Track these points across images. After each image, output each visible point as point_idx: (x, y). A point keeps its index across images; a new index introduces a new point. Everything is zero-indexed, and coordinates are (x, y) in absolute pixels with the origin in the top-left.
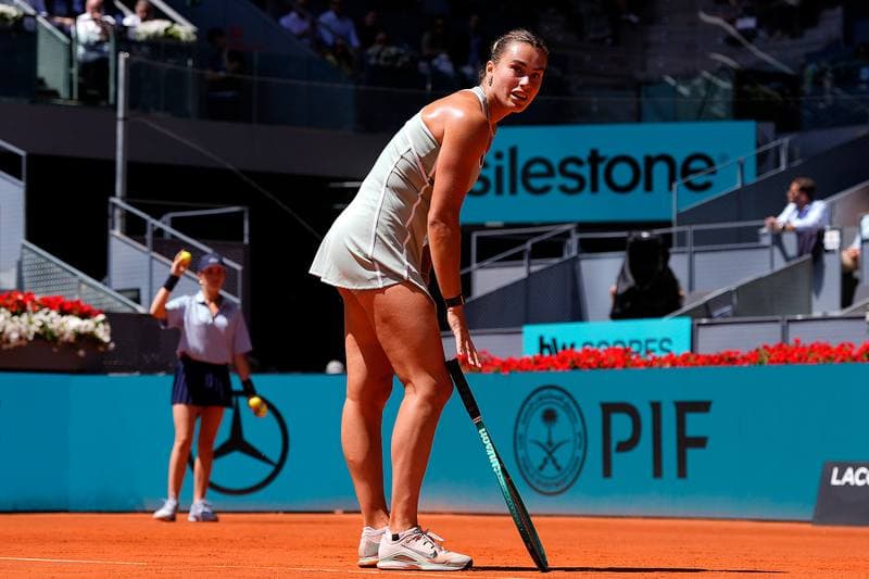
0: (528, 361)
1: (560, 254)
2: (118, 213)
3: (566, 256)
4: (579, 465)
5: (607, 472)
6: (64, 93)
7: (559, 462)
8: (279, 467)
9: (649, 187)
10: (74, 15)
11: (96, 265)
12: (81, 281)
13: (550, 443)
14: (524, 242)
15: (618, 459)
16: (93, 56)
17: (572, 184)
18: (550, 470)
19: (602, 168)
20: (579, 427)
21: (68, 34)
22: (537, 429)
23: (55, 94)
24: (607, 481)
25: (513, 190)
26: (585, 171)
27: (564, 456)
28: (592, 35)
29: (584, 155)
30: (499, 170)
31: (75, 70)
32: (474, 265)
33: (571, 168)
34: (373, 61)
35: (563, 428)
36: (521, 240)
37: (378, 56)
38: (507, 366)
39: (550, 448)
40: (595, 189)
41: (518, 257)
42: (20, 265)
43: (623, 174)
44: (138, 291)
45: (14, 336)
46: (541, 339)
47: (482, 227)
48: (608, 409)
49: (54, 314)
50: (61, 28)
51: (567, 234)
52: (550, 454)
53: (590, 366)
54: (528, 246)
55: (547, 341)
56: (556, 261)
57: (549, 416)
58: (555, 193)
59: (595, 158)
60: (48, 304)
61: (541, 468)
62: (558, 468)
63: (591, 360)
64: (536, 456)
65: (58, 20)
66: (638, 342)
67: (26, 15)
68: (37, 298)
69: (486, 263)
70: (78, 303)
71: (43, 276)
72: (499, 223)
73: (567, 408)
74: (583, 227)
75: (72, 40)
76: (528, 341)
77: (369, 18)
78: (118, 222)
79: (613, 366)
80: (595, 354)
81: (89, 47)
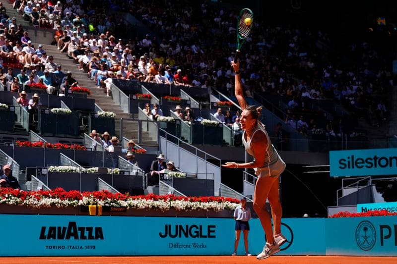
0: (359, 214)
1: (367, 185)
2: (246, 175)
3: (368, 185)
4: (374, 243)
5: (382, 244)
6: (230, 143)
7: (368, 242)
8: (291, 243)
9: (391, 165)
10: (233, 123)
11: (240, 189)
12: (236, 194)
13: (366, 237)
14: (357, 181)
15: (384, 240)
16: (238, 133)
17: (369, 165)
18: (366, 244)
19: (378, 160)
20: (374, 232)
21: (231, 128)
22: (362, 232)
23: (228, 144)
24: (382, 247)
25: (353, 167)
26: (373, 162)
27: (370, 240)
28: (374, 125)
29: (372, 157)
30: (349, 162)
31: (233, 138)
32: (343, 188)
33: (369, 161)
34: (313, 133)
35: (370, 232)
36: (356, 181)
37: (315, 132)
38: (354, 215)
39: (366, 238)
40: (376, 166)
41: (355, 185)
42: (220, 189)
43: (383, 162)
44: (251, 196)
45: (219, 208)
46: (362, 208)
47: (345, 177)
48: (382, 227)
49: (229, 202)
50: (229, 126)
51: (369, 179)
52: (366, 239)
53: (376, 215)
54: (358, 182)
55: (364, 208)
56: (366, 186)
57: (365, 229)
58: (365, 168)
59: (375, 158)
60: (228, 200)
61: (363, 243)
62: (368, 243)
63: (377, 213)
64: (362, 240)
65: (229, 124)
66: (390, 208)
67: (220, 123)
68: (225, 198)
69: (346, 187)
70: (236, 199)
71: (226, 192)
72: (349, 176)
73: (370, 227)
74: (373, 177)
75: (232, 130)
76: (359, 208)
77: (312, 121)
78: (246, 178)
79: (383, 215)
80: (378, 212)
81: (236, 131)
